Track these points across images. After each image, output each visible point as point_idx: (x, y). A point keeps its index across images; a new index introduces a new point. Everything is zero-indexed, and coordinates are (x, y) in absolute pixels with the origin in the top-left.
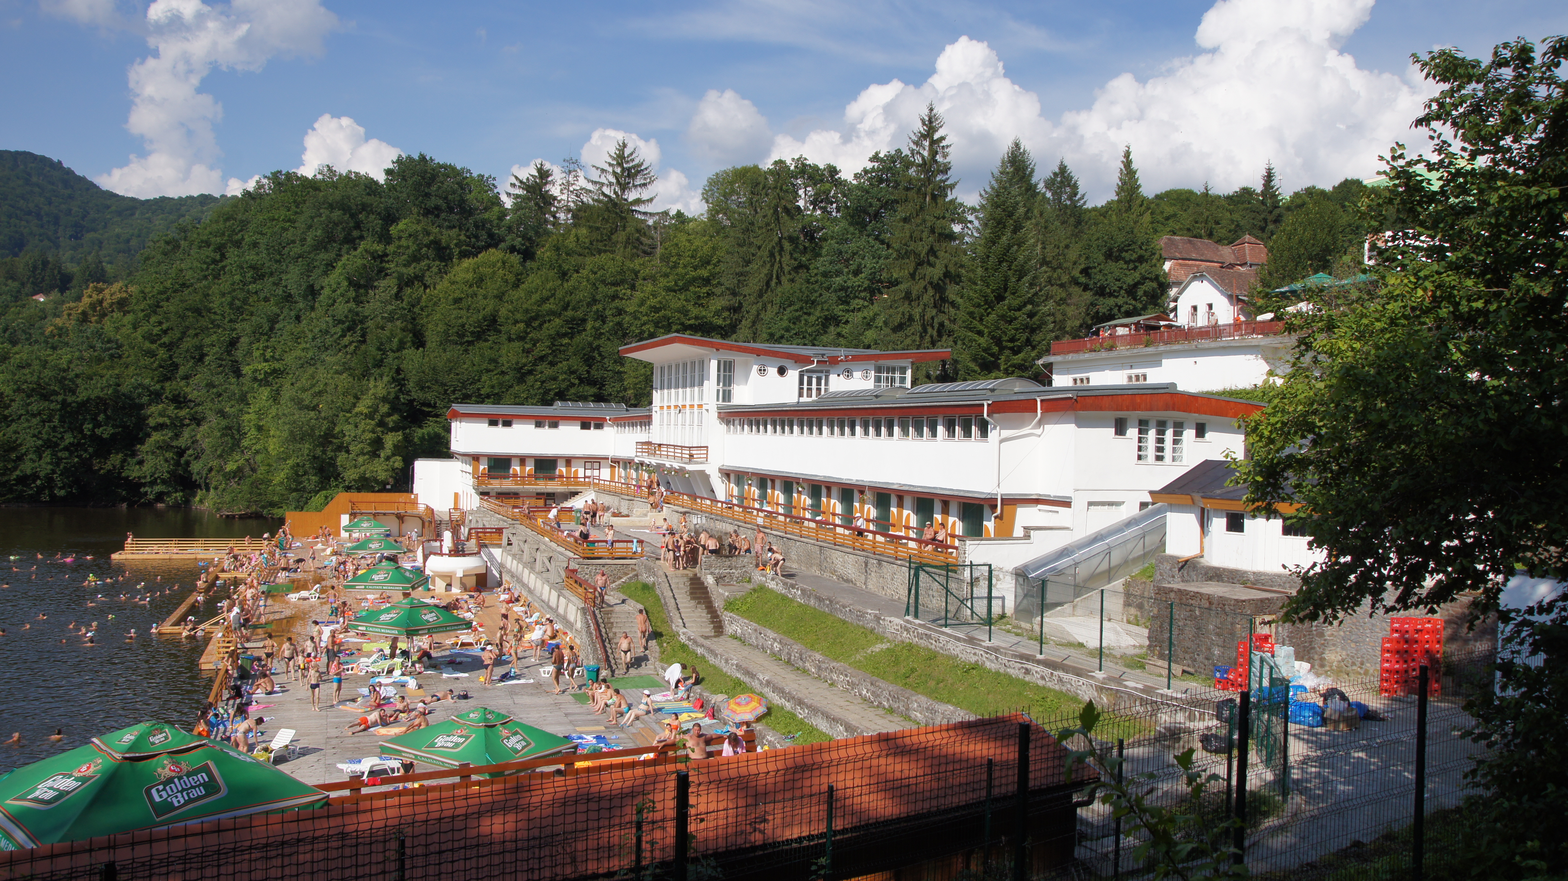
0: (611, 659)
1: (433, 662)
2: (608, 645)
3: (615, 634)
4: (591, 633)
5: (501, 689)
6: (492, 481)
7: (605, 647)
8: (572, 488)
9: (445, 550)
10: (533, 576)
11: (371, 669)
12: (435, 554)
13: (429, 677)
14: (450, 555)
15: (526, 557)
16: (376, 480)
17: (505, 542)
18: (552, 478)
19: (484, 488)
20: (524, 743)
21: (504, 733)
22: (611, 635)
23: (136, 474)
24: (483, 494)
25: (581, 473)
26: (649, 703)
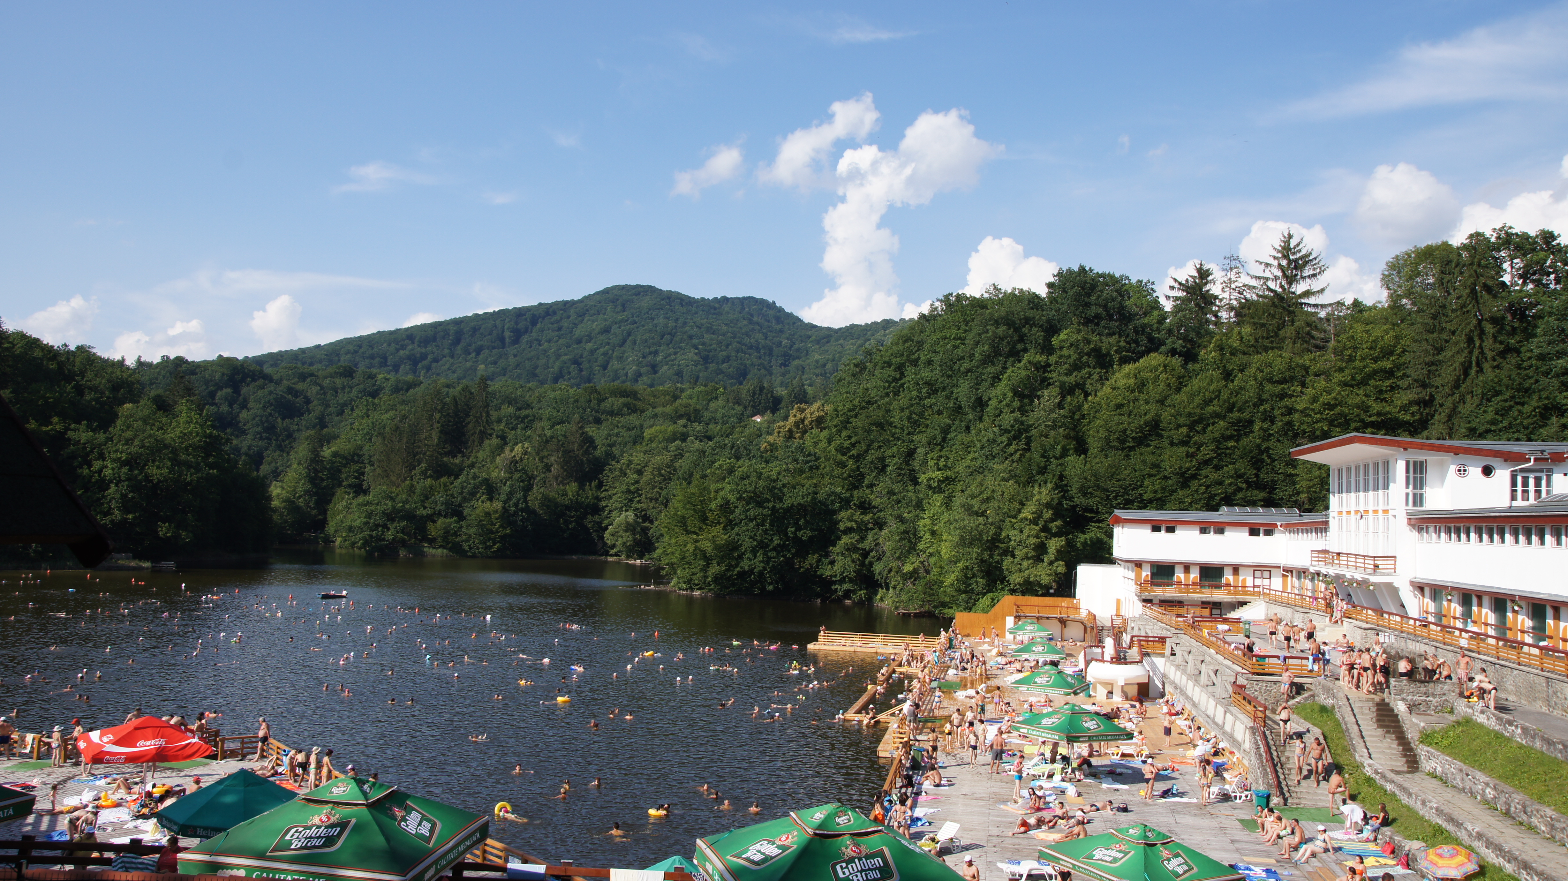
0: (1283, 785)
1: (1093, 770)
2: (1280, 770)
3: (1288, 758)
4: (1261, 755)
5: (1161, 806)
6: (1155, 588)
7: (1276, 772)
8: (1241, 598)
9: (1107, 657)
10: (1197, 689)
12: (1097, 660)
13: (1089, 785)
14: (1112, 662)
15: (1190, 668)
16: (1039, 584)
17: (1168, 652)
18: (1218, 587)
19: (1146, 595)
20: (1185, 868)
21: (1165, 854)
22: (1283, 759)
23: (828, 573)
24: (1146, 601)
25: (1249, 582)
26: (1327, 840)
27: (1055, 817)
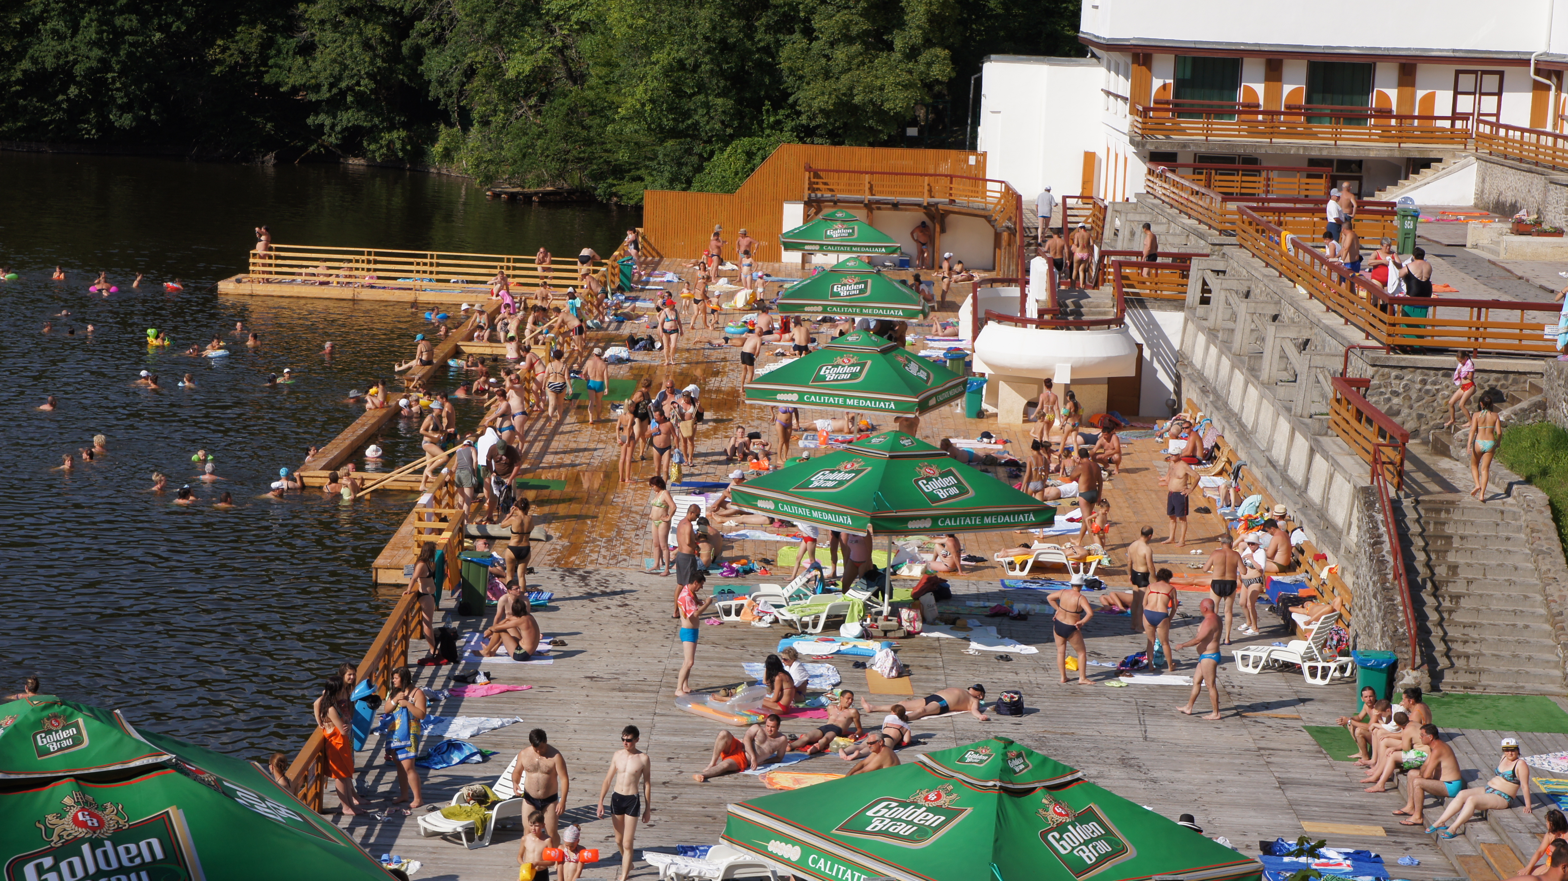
0: (1435, 639)
1: (950, 608)
2: (1430, 601)
3: (1454, 569)
4: (1382, 562)
5: (1116, 696)
6: (1185, 123)
7: (1417, 604)
8: (1414, 149)
9: (1032, 311)
10: (1253, 392)
11: (786, 614)
12: (1001, 319)
13: (935, 647)
14: (1040, 323)
15: (1241, 340)
16: (880, 113)
17: (1193, 292)
18: (1357, 119)
19: (1160, 142)
21: (1053, 814)
22: (1441, 571)
23: (295, 79)
24: (1155, 157)
25: (1443, 103)
26: (1521, 774)
27: (825, 729)
